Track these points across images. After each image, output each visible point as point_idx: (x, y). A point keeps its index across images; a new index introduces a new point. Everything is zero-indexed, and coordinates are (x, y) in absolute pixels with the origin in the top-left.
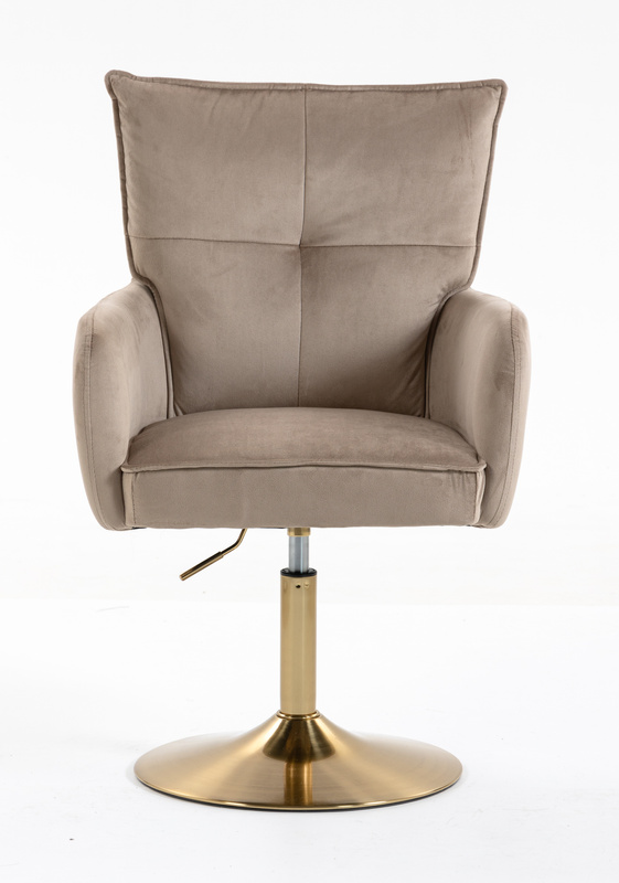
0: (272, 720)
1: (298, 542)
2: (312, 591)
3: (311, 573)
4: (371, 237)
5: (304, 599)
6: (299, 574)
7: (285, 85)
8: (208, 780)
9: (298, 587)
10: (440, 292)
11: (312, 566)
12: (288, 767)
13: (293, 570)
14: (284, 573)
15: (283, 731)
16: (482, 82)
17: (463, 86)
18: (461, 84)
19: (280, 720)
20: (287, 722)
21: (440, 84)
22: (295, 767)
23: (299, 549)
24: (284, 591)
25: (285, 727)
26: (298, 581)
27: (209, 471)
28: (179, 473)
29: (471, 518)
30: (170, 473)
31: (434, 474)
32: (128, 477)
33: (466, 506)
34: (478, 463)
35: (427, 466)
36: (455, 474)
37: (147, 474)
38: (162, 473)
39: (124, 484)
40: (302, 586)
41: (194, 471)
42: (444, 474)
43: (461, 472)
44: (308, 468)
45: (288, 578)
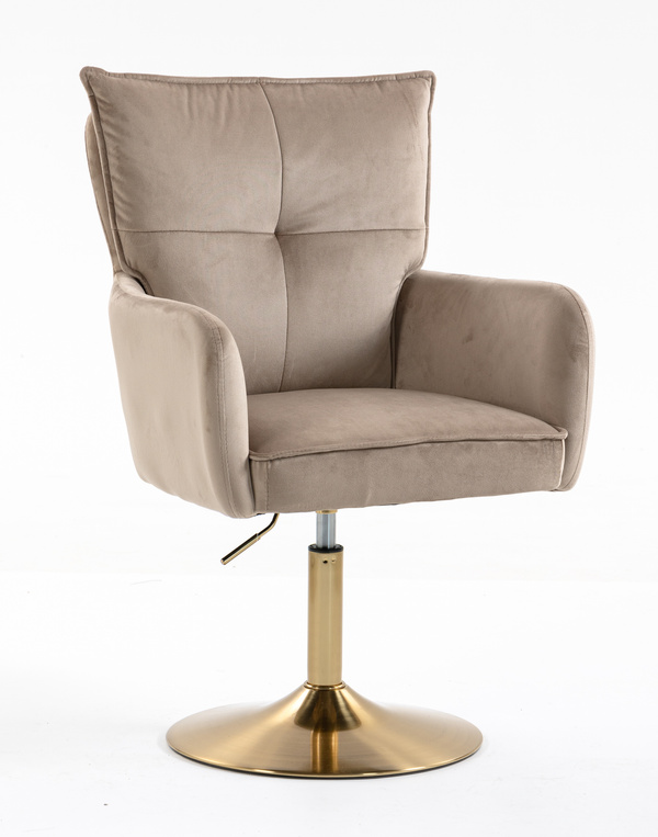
0: (299, 690)
1: (325, 522)
2: (338, 566)
3: (339, 549)
4: (346, 223)
5: (331, 574)
6: (326, 550)
7: (241, 78)
8: (236, 748)
9: (326, 562)
10: (403, 273)
11: (338, 542)
12: (315, 735)
13: (320, 545)
14: (313, 549)
15: (310, 701)
16: (415, 73)
17: (399, 78)
18: (396, 76)
19: (308, 691)
20: (314, 692)
21: (378, 76)
22: (321, 736)
23: (326, 526)
24: (312, 565)
25: (312, 697)
26: (325, 557)
27: (339, 454)
28: (313, 458)
29: (557, 483)
30: (305, 458)
31: (530, 443)
32: (261, 466)
33: (555, 472)
34: (559, 431)
35: (526, 436)
36: (547, 443)
37: (283, 461)
38: (297, 459)
39: (254, 472)
40: (329, 561)
41: (326, 455)
42: (539, 443)
43: (551, 440)
44: (425, 445)
45: (315, 554)
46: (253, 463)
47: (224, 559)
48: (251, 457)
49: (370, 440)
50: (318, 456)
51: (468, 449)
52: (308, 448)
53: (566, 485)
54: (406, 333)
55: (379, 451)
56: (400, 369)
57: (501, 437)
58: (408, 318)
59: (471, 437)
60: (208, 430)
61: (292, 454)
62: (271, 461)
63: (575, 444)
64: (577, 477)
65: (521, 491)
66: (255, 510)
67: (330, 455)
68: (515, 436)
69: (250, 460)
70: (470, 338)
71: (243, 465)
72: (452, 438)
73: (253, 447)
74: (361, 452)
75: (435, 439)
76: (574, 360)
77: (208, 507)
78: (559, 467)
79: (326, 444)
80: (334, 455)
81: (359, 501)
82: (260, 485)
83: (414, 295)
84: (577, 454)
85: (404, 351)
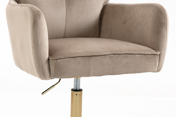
1: (77, 81)
2: (81, 96)
3: (81, 90)
5: (78, 98)
6: (77, 90)
9: (77, 94)
10: (103, 3)
11: (81, 88)
13: (75, 89)
14: (73, 90)
23: (77, 82)
24: (72, 96)
27: (81, 58)
28: (71, 59)
29: (156, 69)
30: (68, 59)
31: (148, 56)
32: (53, 61)
33: (155, 66)
34: (157, 52)
35: (146, 53)
36: (153, 55)
37: (61, 60)
38: (66, 59)
39: (50, 64)
40: (78, 94)
41: (76, 58)
42: (150, 56)
43: (154, 55)
44: (111, 55)
45: (73, 92)
46: (50, 60)
47: (42, 93)
48: (49, 58)
49: (92, 53)
50: (74, 58)
51: (126, 57)
52: (69, 55)
53: (158, 70)
54: (104, 22)
55: (95, 57)
56: (102, 33)
57: (138, 53)
58: (105, 17)
59: (128, 53)
60: (33, 48)
61: (64, 57)
62: (56, 59)
63: (162, 56)
64: (162, 67)
65: (144, 72)
66: (50, 77)
67: (78, 58)
68: (143, 53)
69: (49, 59)
70: (125, 22)
71: (46, 61)
72: (121, 53)
73: (50, 54)
74: (89, 57)
75: (115, 53)
76: (162, 28)
77: (34, 76)
78: (157, 64)
79: (77, 54)
80: (79, 58)
81: (88, 75)
82: (52, 68)
83: (107, 10)
84: (162, 60)
85: (103, 28)
